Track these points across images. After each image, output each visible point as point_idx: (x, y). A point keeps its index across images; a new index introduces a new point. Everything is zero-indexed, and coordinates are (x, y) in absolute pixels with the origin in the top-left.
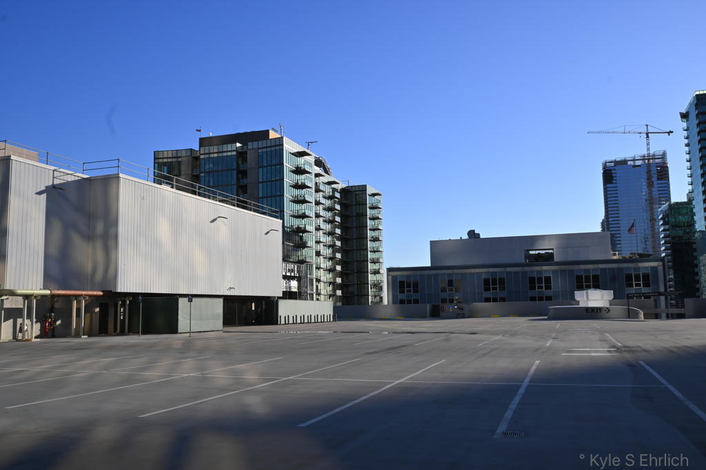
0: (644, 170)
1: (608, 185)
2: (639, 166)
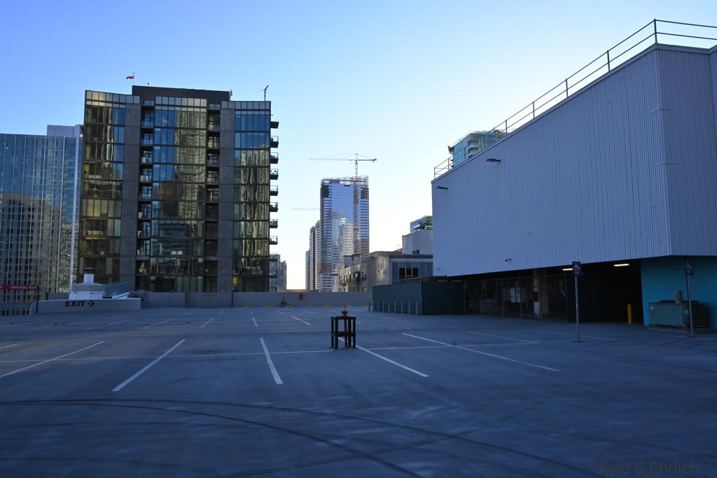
0: (352, 189)
1: (325, 199)
2: (349, 186)
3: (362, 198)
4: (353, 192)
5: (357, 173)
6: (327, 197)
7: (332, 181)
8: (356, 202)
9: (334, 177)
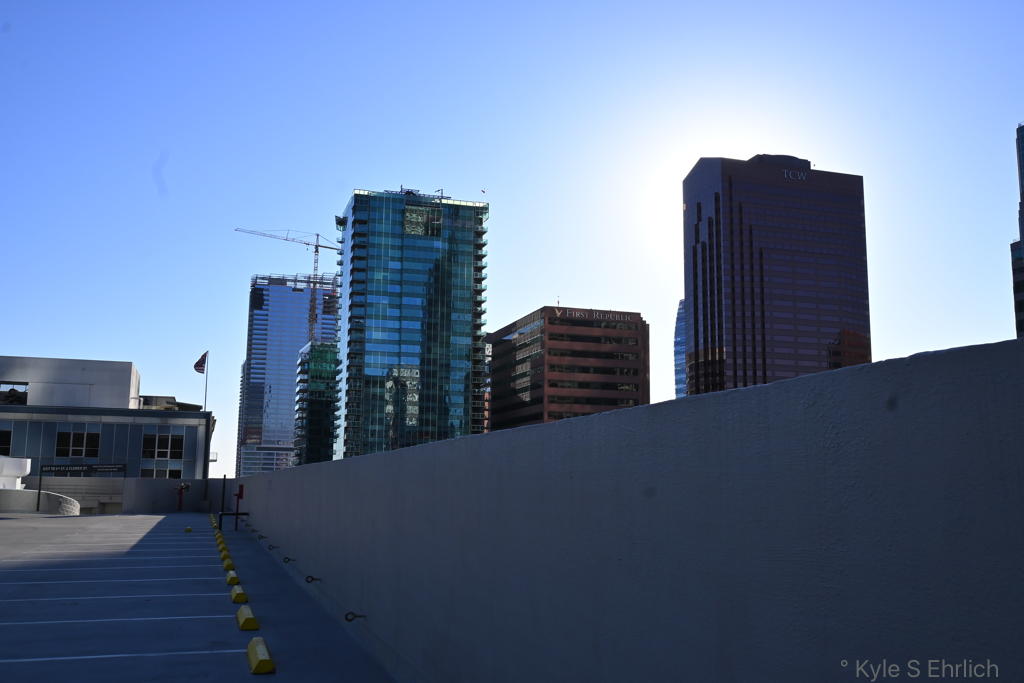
0: (309, 296)
1: (256, 312)
2: (301, 290)
3: (324, 312)
4: (308, 301)
5: (316, 269)
6: (261, 309)
7: (272, 281)
8: (313, 318)
9: (276, 273)
